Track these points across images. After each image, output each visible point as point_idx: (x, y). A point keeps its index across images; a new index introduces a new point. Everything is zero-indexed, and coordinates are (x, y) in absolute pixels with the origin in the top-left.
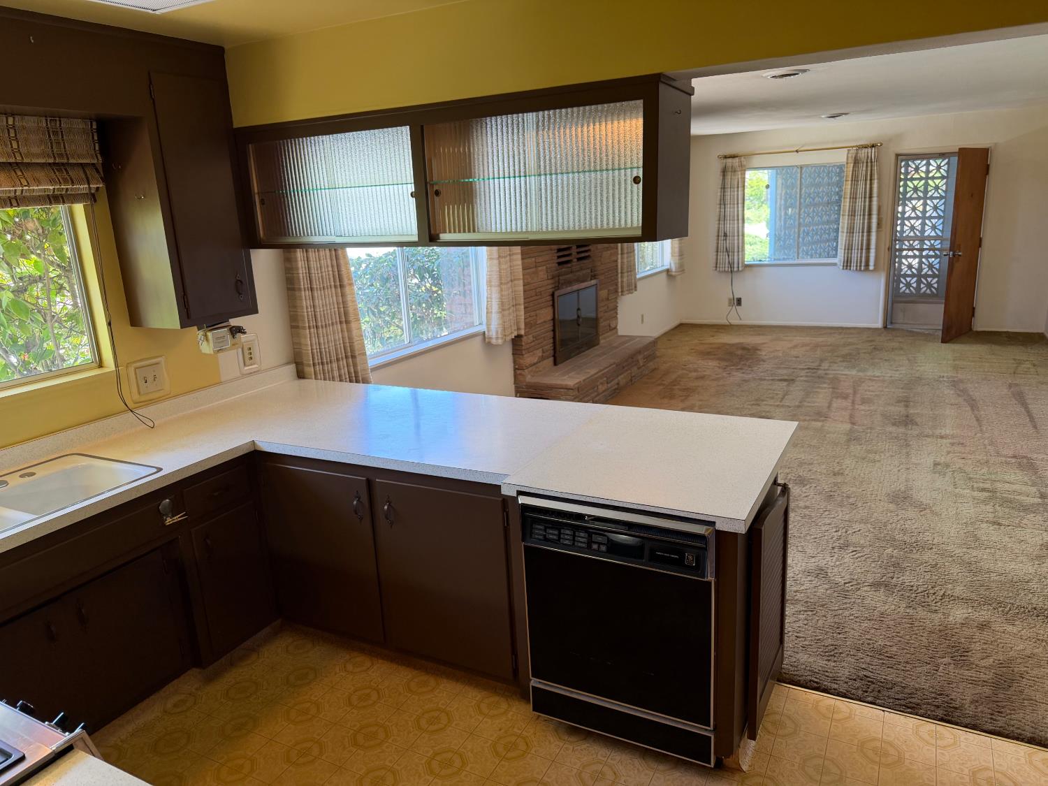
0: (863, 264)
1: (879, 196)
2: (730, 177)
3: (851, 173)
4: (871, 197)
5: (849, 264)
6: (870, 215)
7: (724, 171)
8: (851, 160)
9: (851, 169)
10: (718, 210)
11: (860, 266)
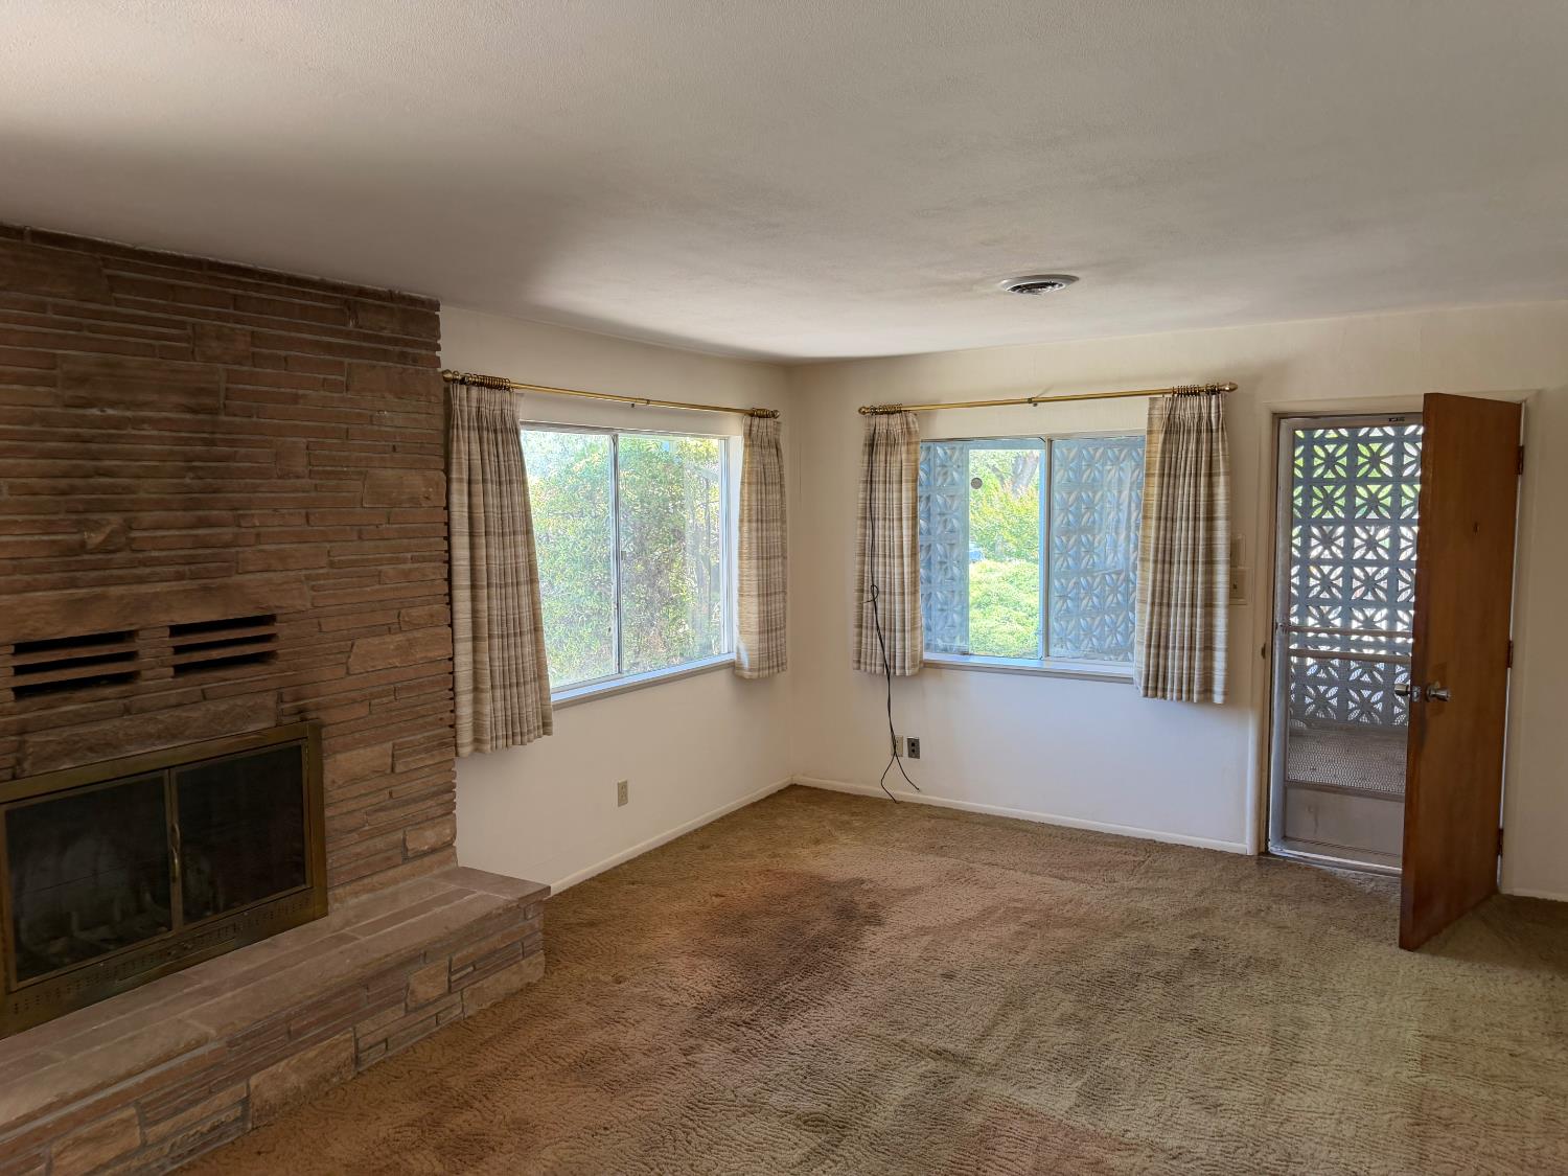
0: (1196, 687)
1: (1232, 517)
2: (883, 458)
3: (1159, 455)
4: (1210, 518)
5: (1160, 685)
6: (1210, 561)
7: (871, 445)
8: (1158, 426)
9: (1160, 445)
10: (859, 531)
11: (1190, 691)
